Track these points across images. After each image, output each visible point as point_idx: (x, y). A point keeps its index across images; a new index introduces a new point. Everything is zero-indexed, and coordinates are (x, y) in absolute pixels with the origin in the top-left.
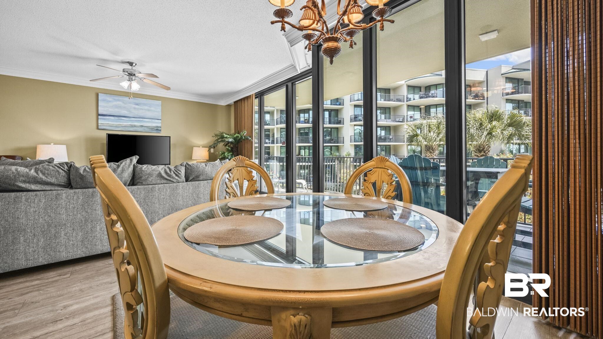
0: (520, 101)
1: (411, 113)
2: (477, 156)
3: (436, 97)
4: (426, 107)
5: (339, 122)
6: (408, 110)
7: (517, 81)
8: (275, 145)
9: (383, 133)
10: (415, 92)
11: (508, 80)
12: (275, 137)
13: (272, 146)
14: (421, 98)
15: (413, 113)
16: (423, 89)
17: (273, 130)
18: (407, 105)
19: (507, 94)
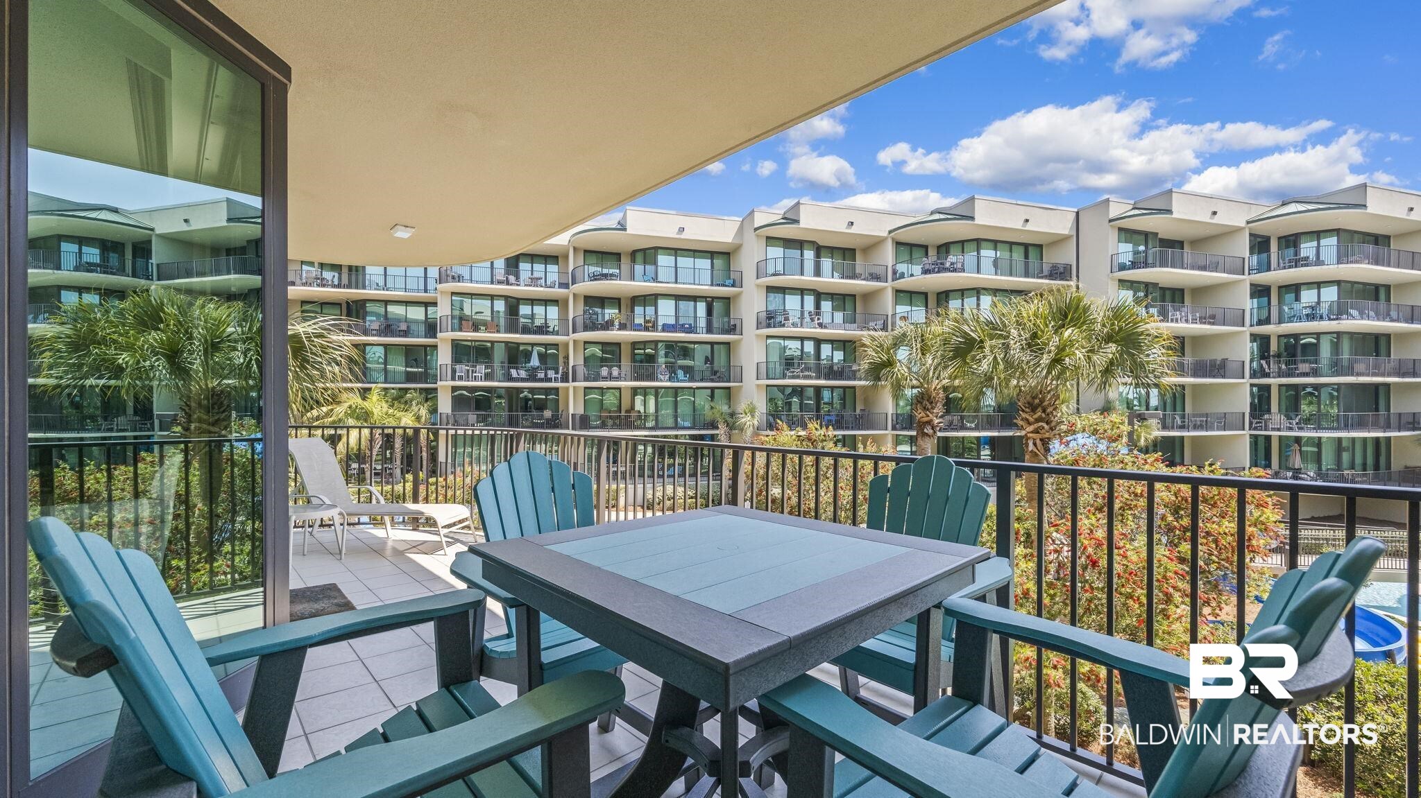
0: (1150, 286)
1: (902, 309)
2: (1027, 420)
3: (963, 270)
4: (939, 294)
5: (732, 329)
6: (897, 302)
7: (1143, 237)
8: (571, 385)
9: (839, 356)
10: (914, 257)
11: (1123, 235)
12: (571, 364)
13: (563, 388)
14: (926, 272)
15: (908, 308)
16: (932, 252)
17: (566, 345)
18: (893, 288)
19: (1122, 267)
